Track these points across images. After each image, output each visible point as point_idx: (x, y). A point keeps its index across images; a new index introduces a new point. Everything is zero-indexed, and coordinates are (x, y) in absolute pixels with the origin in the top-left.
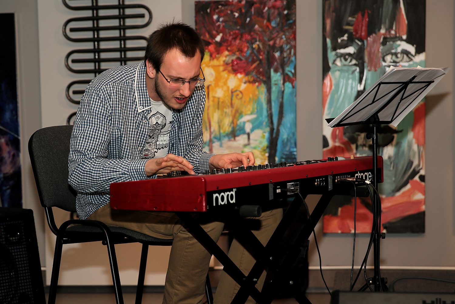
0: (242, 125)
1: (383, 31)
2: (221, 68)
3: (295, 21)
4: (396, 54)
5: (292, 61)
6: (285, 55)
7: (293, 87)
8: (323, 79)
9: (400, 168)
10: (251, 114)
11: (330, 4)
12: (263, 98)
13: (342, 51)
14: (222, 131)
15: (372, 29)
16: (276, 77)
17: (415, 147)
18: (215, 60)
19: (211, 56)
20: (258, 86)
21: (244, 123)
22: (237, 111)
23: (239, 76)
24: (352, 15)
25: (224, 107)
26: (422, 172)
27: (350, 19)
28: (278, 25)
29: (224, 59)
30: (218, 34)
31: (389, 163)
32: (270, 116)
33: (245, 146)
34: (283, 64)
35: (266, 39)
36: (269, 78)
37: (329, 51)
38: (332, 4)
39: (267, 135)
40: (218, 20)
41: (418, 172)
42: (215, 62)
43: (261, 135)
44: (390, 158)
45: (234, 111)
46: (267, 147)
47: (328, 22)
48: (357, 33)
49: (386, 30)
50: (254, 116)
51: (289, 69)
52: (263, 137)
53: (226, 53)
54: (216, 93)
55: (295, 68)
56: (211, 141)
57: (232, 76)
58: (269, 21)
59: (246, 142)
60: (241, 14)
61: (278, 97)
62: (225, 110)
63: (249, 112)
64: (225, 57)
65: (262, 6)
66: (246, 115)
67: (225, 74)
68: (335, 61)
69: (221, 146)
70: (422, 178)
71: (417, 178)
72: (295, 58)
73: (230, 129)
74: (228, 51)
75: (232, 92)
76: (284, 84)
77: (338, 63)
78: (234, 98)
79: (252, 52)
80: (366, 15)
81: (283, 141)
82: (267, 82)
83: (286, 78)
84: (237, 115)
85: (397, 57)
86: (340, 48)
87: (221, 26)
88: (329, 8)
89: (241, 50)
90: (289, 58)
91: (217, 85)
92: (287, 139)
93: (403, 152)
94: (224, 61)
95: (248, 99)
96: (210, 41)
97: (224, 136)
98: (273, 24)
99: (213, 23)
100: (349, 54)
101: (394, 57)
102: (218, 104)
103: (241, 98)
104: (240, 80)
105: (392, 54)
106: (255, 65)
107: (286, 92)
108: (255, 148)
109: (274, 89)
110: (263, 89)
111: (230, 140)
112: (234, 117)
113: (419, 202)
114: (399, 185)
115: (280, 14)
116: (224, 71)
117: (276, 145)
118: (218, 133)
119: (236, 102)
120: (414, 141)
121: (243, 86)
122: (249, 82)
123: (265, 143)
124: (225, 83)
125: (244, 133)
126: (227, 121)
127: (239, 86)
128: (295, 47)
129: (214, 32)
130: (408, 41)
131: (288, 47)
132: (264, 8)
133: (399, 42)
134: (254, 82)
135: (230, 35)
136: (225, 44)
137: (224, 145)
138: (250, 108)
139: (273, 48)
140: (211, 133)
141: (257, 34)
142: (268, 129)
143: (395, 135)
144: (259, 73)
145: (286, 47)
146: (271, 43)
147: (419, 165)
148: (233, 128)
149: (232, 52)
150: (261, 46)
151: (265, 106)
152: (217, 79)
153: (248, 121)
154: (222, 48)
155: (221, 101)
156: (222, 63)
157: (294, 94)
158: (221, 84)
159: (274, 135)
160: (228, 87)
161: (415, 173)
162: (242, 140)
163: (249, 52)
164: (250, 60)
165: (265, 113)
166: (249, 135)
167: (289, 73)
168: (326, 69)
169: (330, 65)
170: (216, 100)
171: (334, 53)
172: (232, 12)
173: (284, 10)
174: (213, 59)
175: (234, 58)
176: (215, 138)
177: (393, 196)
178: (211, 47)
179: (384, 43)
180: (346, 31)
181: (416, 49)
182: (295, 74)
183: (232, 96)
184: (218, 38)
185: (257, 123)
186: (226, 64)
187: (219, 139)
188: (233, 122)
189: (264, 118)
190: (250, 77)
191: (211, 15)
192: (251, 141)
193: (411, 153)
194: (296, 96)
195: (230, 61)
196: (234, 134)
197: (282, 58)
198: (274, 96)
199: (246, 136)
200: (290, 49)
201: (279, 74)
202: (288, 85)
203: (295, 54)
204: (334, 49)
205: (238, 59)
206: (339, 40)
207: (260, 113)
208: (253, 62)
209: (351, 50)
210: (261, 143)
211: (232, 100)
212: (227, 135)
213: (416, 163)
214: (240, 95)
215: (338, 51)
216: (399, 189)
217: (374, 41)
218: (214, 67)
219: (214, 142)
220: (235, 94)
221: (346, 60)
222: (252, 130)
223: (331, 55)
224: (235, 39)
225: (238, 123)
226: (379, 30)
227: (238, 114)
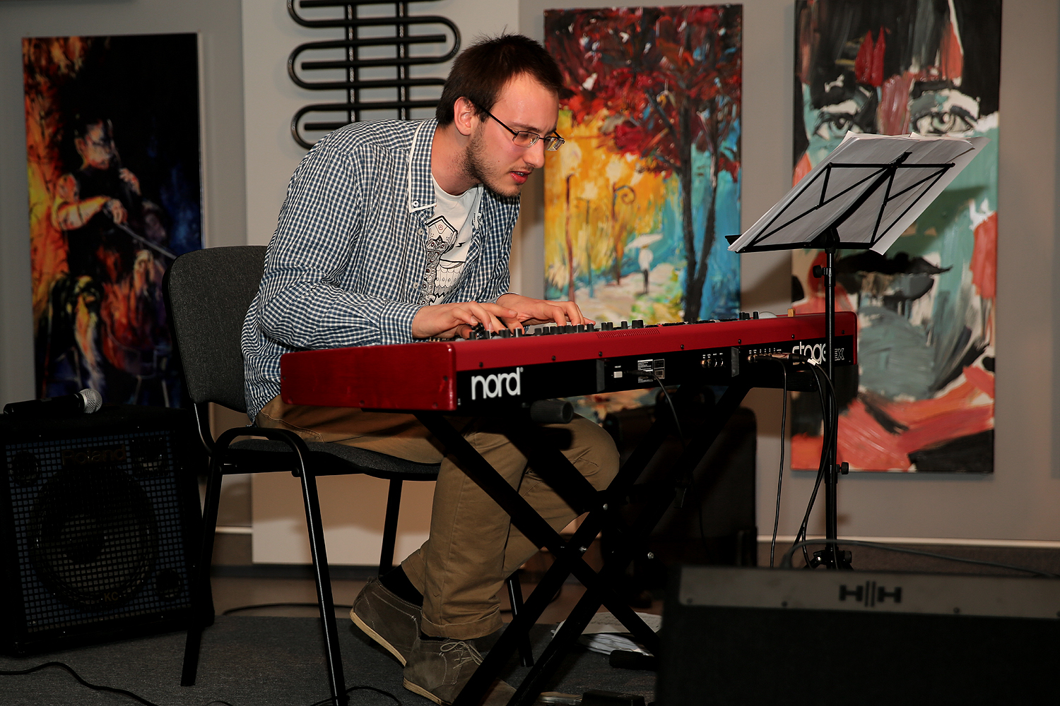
0: (633, 254)
1: (914, 70)
2: (594, 142)
3: (740, 50)
4: (940, 116)
5: (733, 129)
6: (720, 116)
7: (735, 180)
8: (795, 163)
9: (945, 342)
10: (652, 232)
11: (809, 15)
12: (675, 201)
13: (833, 109)
14: (593, 267)
15: (893, 66)
16: (701, 161)
17: (976, 301)
18: (582, 127)
19: (574, 117)
20: (665, 178)
21: (638, 250)
22: (623, 227)
23: (629, 157)
24: (854, 37)
25: (598, 219)
26: (990, 352)
27: (850, 44)
28: (707, 56)
29: (600, 123)
30: (589, 75)
31: (923, 333)
32: (689, 238)
33: (639, 295)
34: (715, 135)
35: (683, 85)
36: (687, 162)
37: (807, 109)
38: (814, 16)
39: (682, 275)
40: (589, 48)
41: (982, 351)
42: (582, 130)
43: (670, 275)
44: (924, 322)
45: (617, 227)
46: (682, 299)
47: (806, 52)
48: (862, 73)
49: (921, 67)
50: (657, 238)
51: (727, 146)
52: (675, 278)
53: (605, 112)
54: (583, 190)
55: (739, 143)
56: (572, 286)
57: (615, 158)
58: (689, 49)
59: (641, 288)
60: (634, 35)
61: (704, 200)
62: (600, 225)
63: (648, 230)
64: (603, 120)
65: (675, 21)
66: (641, 234)
67: (601, 154)
68: (818, 128)
69: (592, 295)
70: (990, 364)
71: (978, 363)
72: (740, 124)
73: (610, 263)
74: (609, 108)
75: (614, 190)
76: (716, 174)
77: (824, 131)
78: (619, 200)
79: (656, 111)
80: (881, 37)
81: (713, 288)
82: (684, 170)
83: (722, 163)
84: (625, 234)
85: (942, 122)
86: (828, 104)
87: (596, 59)
88: (808, 24)
89: (632, 108)
90: (728, 123)
91: (585, 176)
92: (722, 283)
93: (952, 312)
94: (600, 129)
95: (645, 204)
96: (573, 88)
97: (598, 277)
98: (697, 55)
99: (579, 53)
100: (847, 116)
101: (936, 121)
102: (588, 212)
103: (632, 202)
104: (631, 166)
105: (933, 116)
106: (660, 135)
107: (720, 190)
108: (657, 300)
109: (697, 184)
110: (675, 182)
111: (609, 284)
112: (618, 239)
113: (982, 412)
114: (944, 376)
115: (711, 37)
116: (599, 147)
117: (700, 294)
118: (585, 271)
119: (623, 209)
120: (974, 288)
121: (636, 178)
122: (649, 170)
123: (678, 291)
124: (601, 172)
125: (638, 270)
126: (604, 247)
127: (629, 177)
128: (739, 101)
129: (581, 72)
130: (964, 90)
131: (727, 99)
132: (680, 24)
133: (946, 92)
134: (657, 170)
135: (612, 77)
136: (603, 95)
137: (598, 294)
138: (649, 220)
139: (697, 103)
140: (572, 270)
141: (665, 75)
142: (684, 263)
143: (936, 277)
144: (667, 151)
145: (721, 101)
146: (694, 92)
147: (983, 337)
148: (616, 260)
149: (615, 111)
150: (672, 99)
151: (678, 217)
152: (586, 164)
153: (645, 247)
154: (596, 102)
155: (593, 206)
156: (595, 132)
157: (736, 195)
158: (593, 173)
159: (696, 276)
160: (607, 180)
161: (975, 352)
162: (632, 283)
163: (649, 110)
164: (651, 126)
165: (679, 231)
166: (646, 274)
167: (728, 154)
168: (800, 144)
169: (809, 136)
170: (583, 205)
171: (816, 113)
172: (617, 32)
173: (720, 27)
174: (579, 124)
175: (620, 122)
176: (581, 279)
177: (930, 398)
178: (575, 101)
179: (916, 94)
180: (841, 70)
181: (981, 105)
182: (738, 155)
183: (614, 198)
184: (589, 84)
185: (664, 250)
186: (604, 134)
187: (589, 283)
188: (615, 249)
189: (678, 244)
190: (650, 160)
191: (575, 37)
192: (651, 287)
193: (968, 314)
194: (740, 198)
195: (611, 128)
196: (616, 273)
197: (713, 122)
198: (696, 200)
199: (640, 277)
200: (729, 105)
201: (707, 154)
202: (725, 176)
203: (739, 115)
204: (817, 105)
205: (627, 123)
206: (827, 88)
207: (668, 232)
208: (658, 129)
209: (850, 107)
210: (670, 290)
211: (614, 204)
212: (604, 274)
213: (977, 332)
214: (631, 196)
215: (825, 109)
216: (942, 386)
217: (896, 89)
218: (579, 139)
219: (578, 288)
220: (620, 193)
221: (840, 127)
222: (653, 265)
223: (811, 117)
224: (621, 84)
225: (626, 250)
226: (907, 68)
227: (625, 232)
